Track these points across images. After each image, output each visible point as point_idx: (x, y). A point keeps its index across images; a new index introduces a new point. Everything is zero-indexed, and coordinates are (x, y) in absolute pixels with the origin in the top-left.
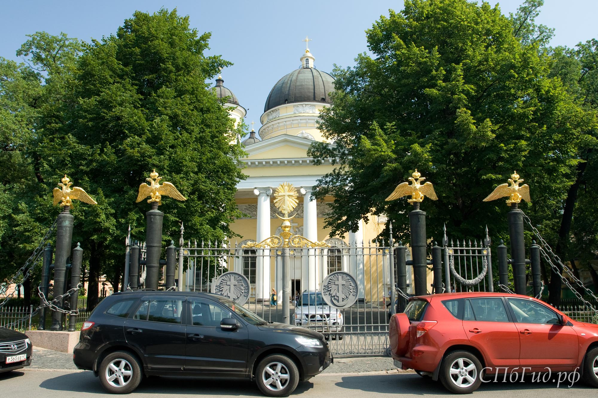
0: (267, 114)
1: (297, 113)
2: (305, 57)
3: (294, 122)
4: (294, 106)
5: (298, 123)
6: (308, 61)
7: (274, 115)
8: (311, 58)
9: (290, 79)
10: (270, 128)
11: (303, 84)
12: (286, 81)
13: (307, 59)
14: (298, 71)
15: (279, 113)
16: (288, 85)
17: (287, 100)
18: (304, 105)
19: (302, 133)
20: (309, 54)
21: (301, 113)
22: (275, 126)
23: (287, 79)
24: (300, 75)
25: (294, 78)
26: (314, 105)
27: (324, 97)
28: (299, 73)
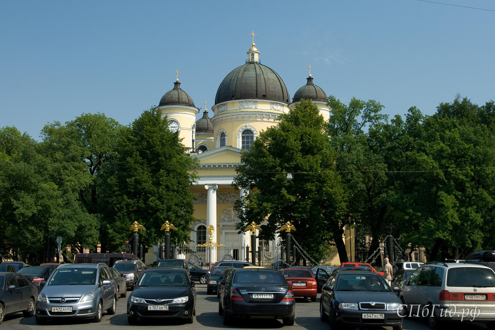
0: (217, 106)
1: (242, 108)
2: (251, 52)
3: (240, 116)
4: (240, 102)
5: (243, 117)
6: (254, 56)
7: (223, 108)
8: (256, 52)
9: (237, 76)
10: (220, 120)
11: (248, 82)
12: (233, 78)
13: (253, 54)
14: (244, 68)
15: (227, 107)
16: (235, 82)
17: (233, 96)
18: (248, 102)
19: (246, 126)
20: (255, 49)
21: (245, 108)
22: (224, 118)
23: (234, 76)
24: (245, 73)
25: (240, 76)
26: (257, 102)
27: (265, 94)
28: (245, 71)
